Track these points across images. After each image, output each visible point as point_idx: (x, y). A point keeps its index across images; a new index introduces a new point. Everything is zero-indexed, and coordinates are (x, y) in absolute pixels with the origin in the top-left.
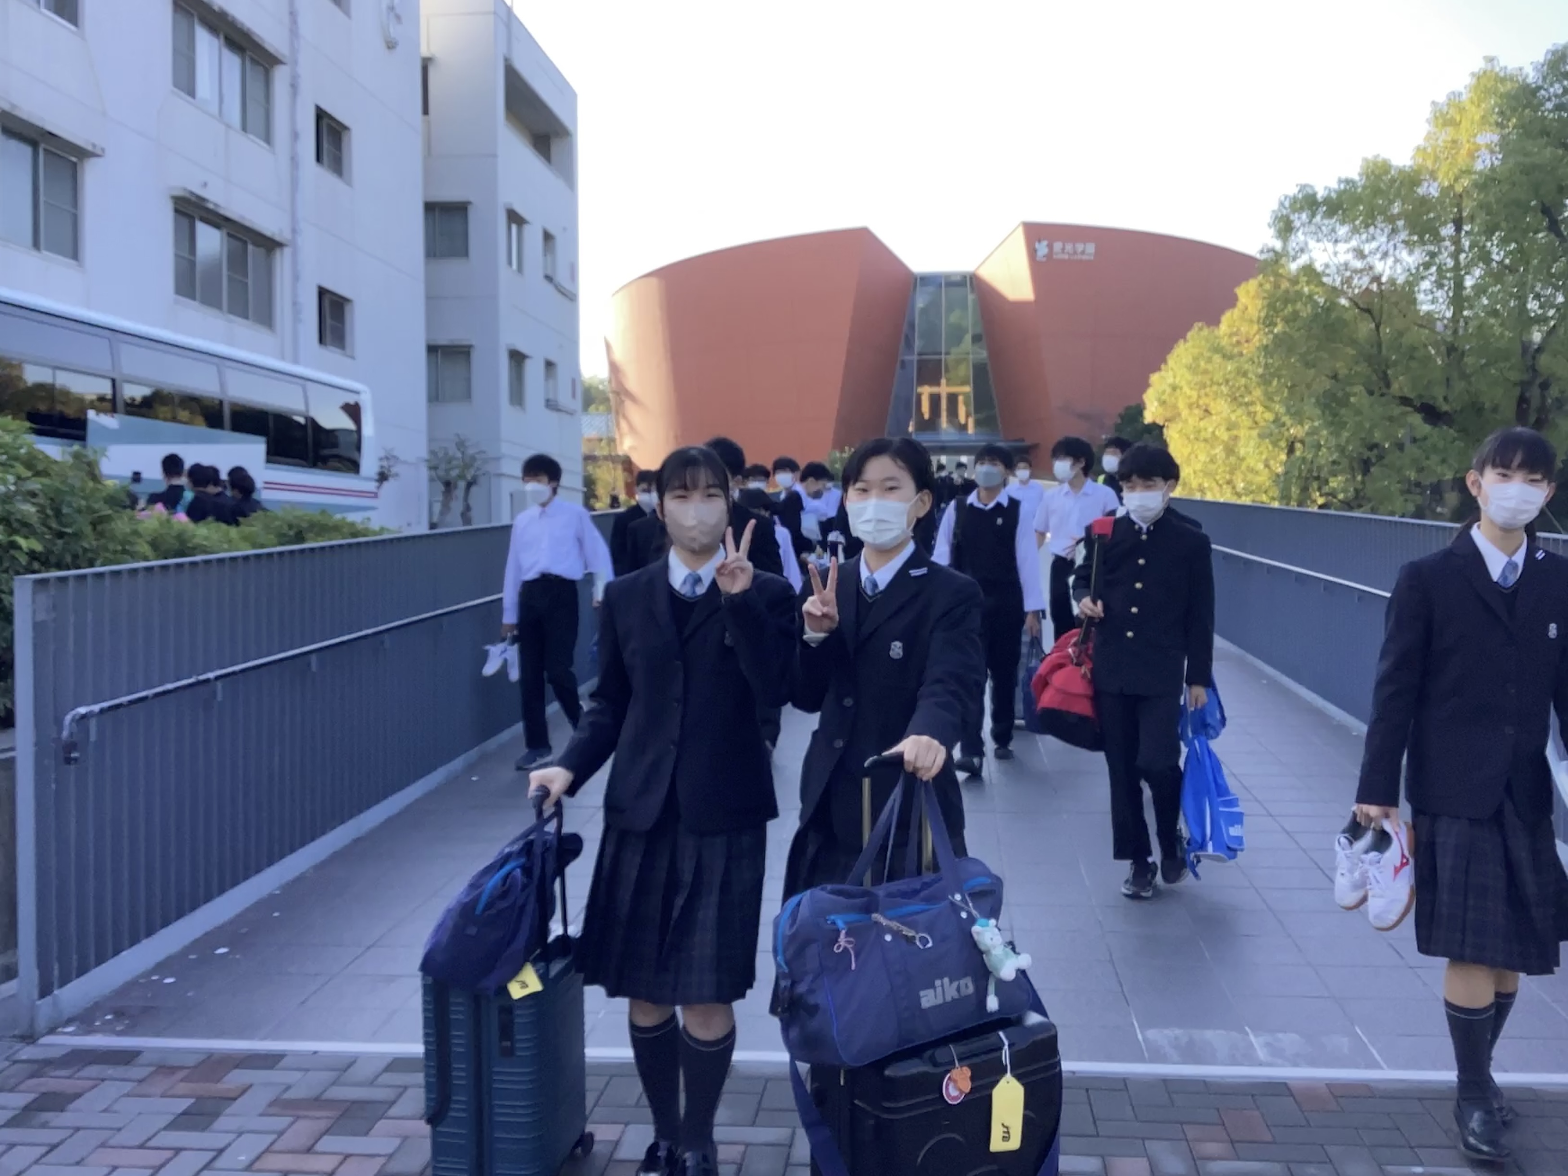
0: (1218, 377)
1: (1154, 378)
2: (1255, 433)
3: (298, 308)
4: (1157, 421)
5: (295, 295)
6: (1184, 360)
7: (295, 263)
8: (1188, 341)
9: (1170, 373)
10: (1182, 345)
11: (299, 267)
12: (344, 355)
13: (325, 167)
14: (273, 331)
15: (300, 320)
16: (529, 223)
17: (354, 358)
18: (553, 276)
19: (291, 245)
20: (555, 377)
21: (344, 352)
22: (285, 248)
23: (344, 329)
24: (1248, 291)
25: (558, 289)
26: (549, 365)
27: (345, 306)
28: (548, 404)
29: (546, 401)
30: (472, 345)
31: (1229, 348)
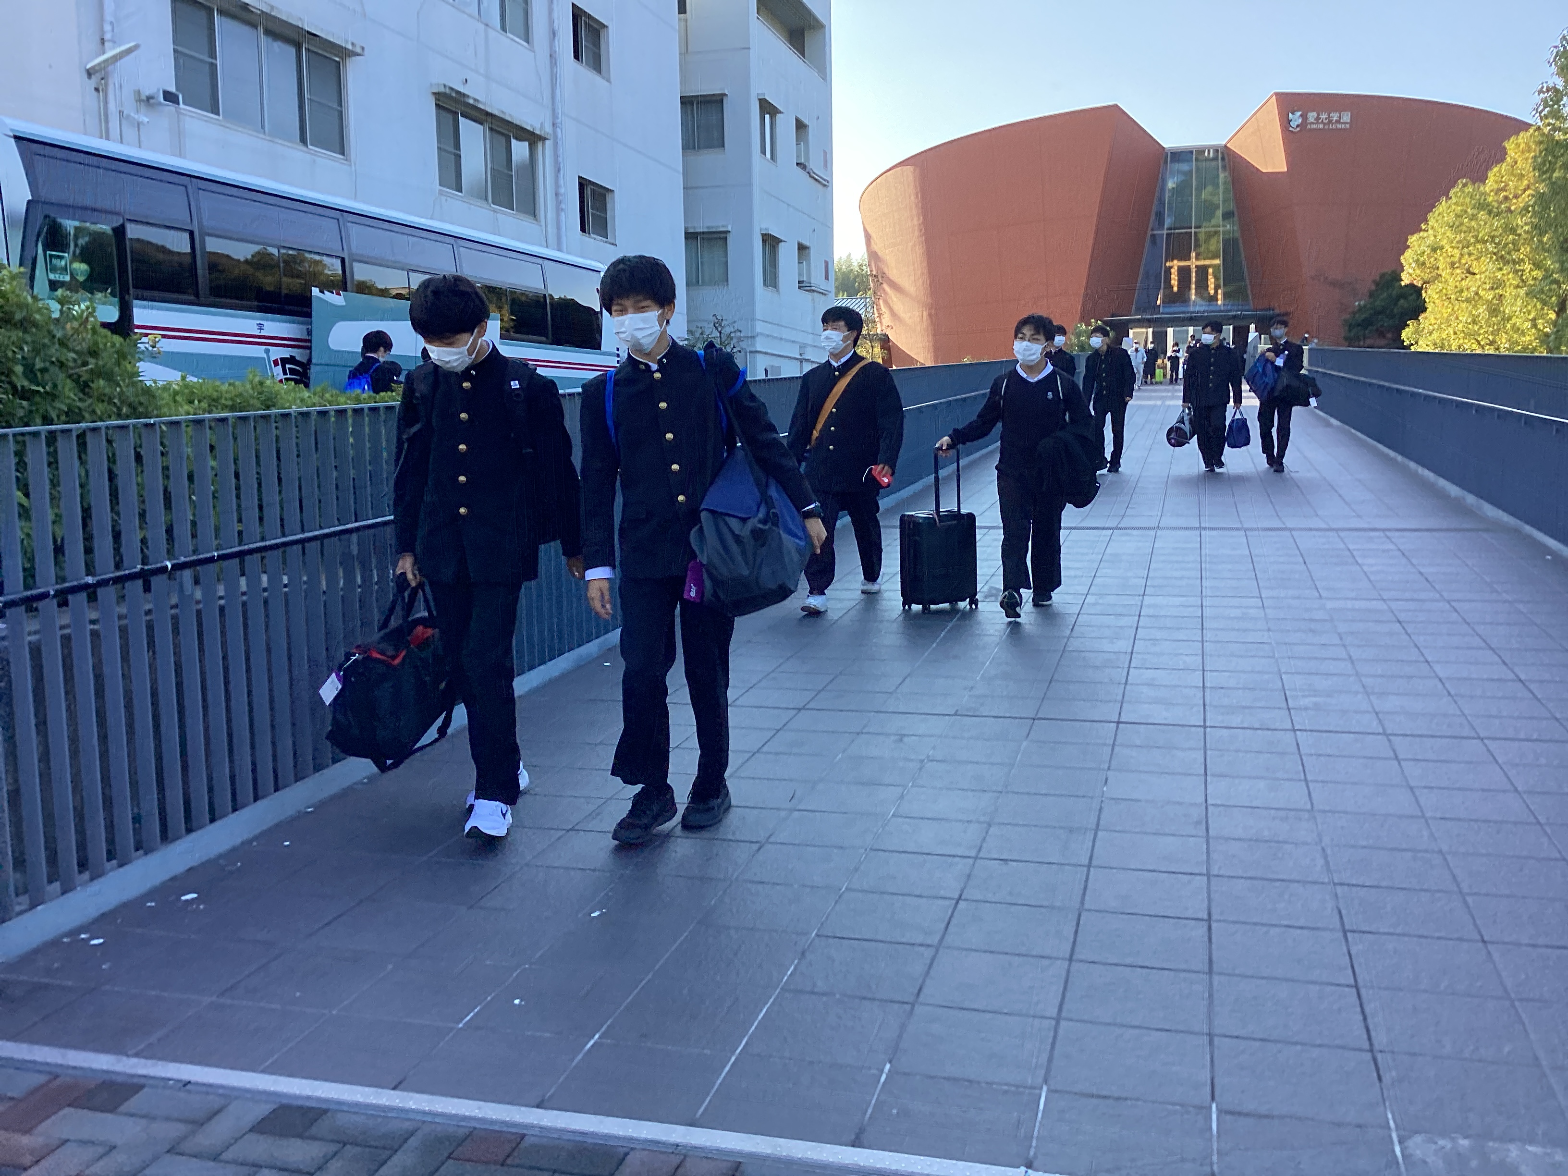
0: (1484, 234)
1: (1413, 239)
3: (561, 198)
4: (1415, 283)
5: (557, 185)
6: (1446, 219)
7: (556, 156)
8: (1451, 198)
9: (1431, 232)
10: (1444, 203)
11: (560, 159)
12: (606, 242)
13: (583, 64)
14: (537, 220)
15: (562, 210)
17: (616, 245)
18: (806, 163)
19: (552, 138)
20: (808, 259)
21: (607, 240)
22: (547, 141)
23: (607, 218)
24: (1518, 145)
25: (811, 176)
26: (802, 249)
27: (607, 196)
28: (801, 285)
29: (799, 282)
30: (728, 231)
31: (1496, 205)
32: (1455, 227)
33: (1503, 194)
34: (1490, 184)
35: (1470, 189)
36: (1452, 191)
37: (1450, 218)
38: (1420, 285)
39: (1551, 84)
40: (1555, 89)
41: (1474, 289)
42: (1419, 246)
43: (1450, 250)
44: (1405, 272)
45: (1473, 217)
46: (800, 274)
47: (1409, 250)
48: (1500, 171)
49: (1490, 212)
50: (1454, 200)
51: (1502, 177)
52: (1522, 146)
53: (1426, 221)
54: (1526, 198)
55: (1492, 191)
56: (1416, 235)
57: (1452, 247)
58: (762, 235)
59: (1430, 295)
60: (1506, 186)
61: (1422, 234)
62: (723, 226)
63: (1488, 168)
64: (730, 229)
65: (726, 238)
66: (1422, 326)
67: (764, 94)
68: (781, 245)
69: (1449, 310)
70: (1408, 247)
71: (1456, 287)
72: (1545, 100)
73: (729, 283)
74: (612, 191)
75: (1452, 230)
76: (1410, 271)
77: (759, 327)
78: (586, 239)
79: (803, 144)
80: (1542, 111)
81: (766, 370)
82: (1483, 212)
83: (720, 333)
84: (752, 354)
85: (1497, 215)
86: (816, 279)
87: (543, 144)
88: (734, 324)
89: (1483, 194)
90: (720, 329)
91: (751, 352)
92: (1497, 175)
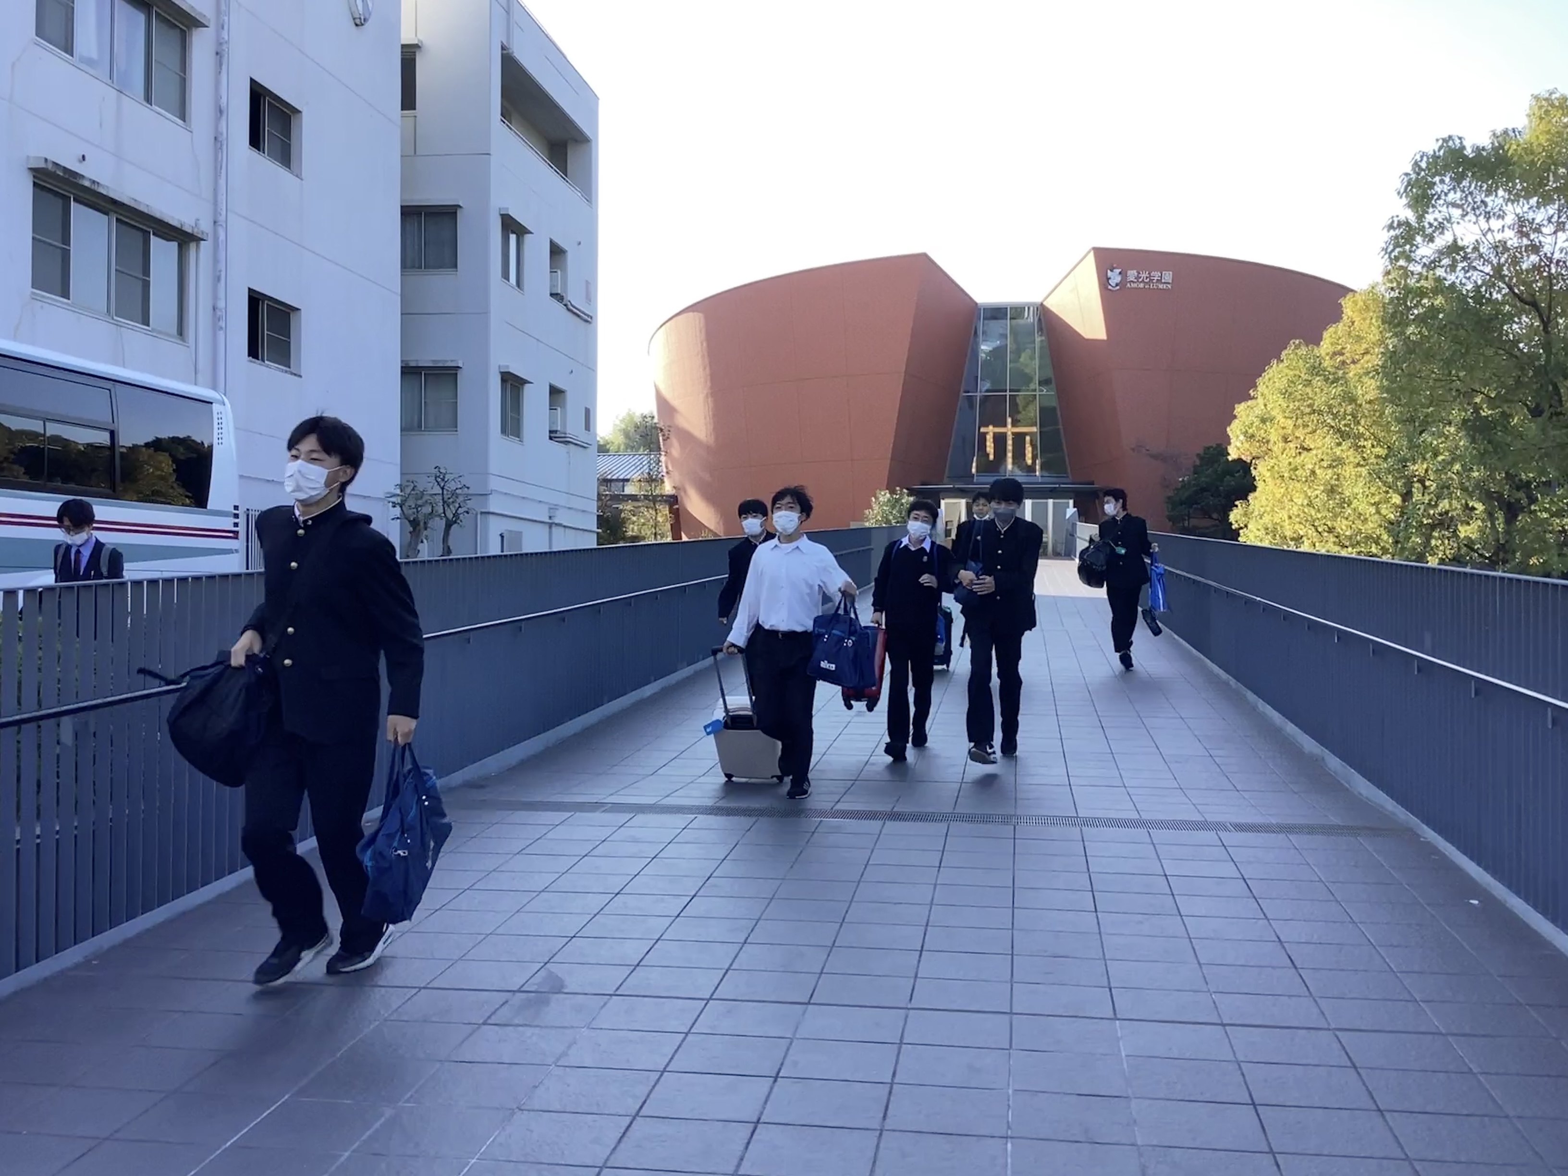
0: (1320, 401)
1: (1240, 409)
2: (1364, 471)
3: (219, 313)
4: (1244, 458)
5: (215, 297)
6: (1277, 384)
7: (216, 261)
8: (1282, 361)
9: (1260, 400)
10: (1275, 366)
11: (222, 266)
12: (286, 372)
13: (264, 153)
14: (183, 340)
15: (221, 328)
16: (531, 233)
17: (300, 376)
18: (564, 295)
19: (210, 239)
20: (563, 406)
21: (288, 369)
22: (202, 242)
23: (289, 342)
24: (1355, 303)
25: (569, 310)
26: (555, 392)
27: (291, 316)
28: (553, 435)
29: (551, 432)
30: (458, 367)
31: (1333, 370)
32: (1287, 394)
33: (1339, 359)
34: (1326, 346)
35: (1303, 351)
36: (1284, 353)
37: (1282, 384)
38: (1249, 461)
39: (1402, 218)
40: (1407, 223)
41: (1310, 467)
42: (1248, 415)
43: (1283, 420)
44: (1232, 445)
45: (1308, 384)
46: (552, 421)
47: (1236, 421)
48: (1335, 333)
49: (1326, 380)
50: (1286, 363)
51: (1340, 338)
52: (1361, 303)
53: (1254, 386)
54: (1375, 360)
55: (1327, 354)
56: (1243, 404)
57: (1285, 417)
58: (502, 373)
59: (1260, 471)
60: (1343, 348)
61: (1250, 403)
62: (452, 361)
63: (1325, 329)
64: (460, 365)
65: (456, 374)
66: (1251, 507)
67: (507, 209)
68: (527, 386)
69: (1282, 490)
70: (1235, 417)
71: (1290, 464)
72: (1396, 237)
73: (458, 429)
74: (298, 309)
75: (1285, 398)
76: (1239, 444)
77: (494, 484)
78: (256, 367)
79: (559, 272)
80: (1393, 251)
81: (502, 536)
82: (1318, 378)
83: (443, 489)
84: (483, 515)
85: (1333, 383)
86: (574, 428)
87: (198, 247)
88: (460, 479)
89: (1318, 357)
90: (442, 485)
91: (482, 513)
92: (1333, 336)
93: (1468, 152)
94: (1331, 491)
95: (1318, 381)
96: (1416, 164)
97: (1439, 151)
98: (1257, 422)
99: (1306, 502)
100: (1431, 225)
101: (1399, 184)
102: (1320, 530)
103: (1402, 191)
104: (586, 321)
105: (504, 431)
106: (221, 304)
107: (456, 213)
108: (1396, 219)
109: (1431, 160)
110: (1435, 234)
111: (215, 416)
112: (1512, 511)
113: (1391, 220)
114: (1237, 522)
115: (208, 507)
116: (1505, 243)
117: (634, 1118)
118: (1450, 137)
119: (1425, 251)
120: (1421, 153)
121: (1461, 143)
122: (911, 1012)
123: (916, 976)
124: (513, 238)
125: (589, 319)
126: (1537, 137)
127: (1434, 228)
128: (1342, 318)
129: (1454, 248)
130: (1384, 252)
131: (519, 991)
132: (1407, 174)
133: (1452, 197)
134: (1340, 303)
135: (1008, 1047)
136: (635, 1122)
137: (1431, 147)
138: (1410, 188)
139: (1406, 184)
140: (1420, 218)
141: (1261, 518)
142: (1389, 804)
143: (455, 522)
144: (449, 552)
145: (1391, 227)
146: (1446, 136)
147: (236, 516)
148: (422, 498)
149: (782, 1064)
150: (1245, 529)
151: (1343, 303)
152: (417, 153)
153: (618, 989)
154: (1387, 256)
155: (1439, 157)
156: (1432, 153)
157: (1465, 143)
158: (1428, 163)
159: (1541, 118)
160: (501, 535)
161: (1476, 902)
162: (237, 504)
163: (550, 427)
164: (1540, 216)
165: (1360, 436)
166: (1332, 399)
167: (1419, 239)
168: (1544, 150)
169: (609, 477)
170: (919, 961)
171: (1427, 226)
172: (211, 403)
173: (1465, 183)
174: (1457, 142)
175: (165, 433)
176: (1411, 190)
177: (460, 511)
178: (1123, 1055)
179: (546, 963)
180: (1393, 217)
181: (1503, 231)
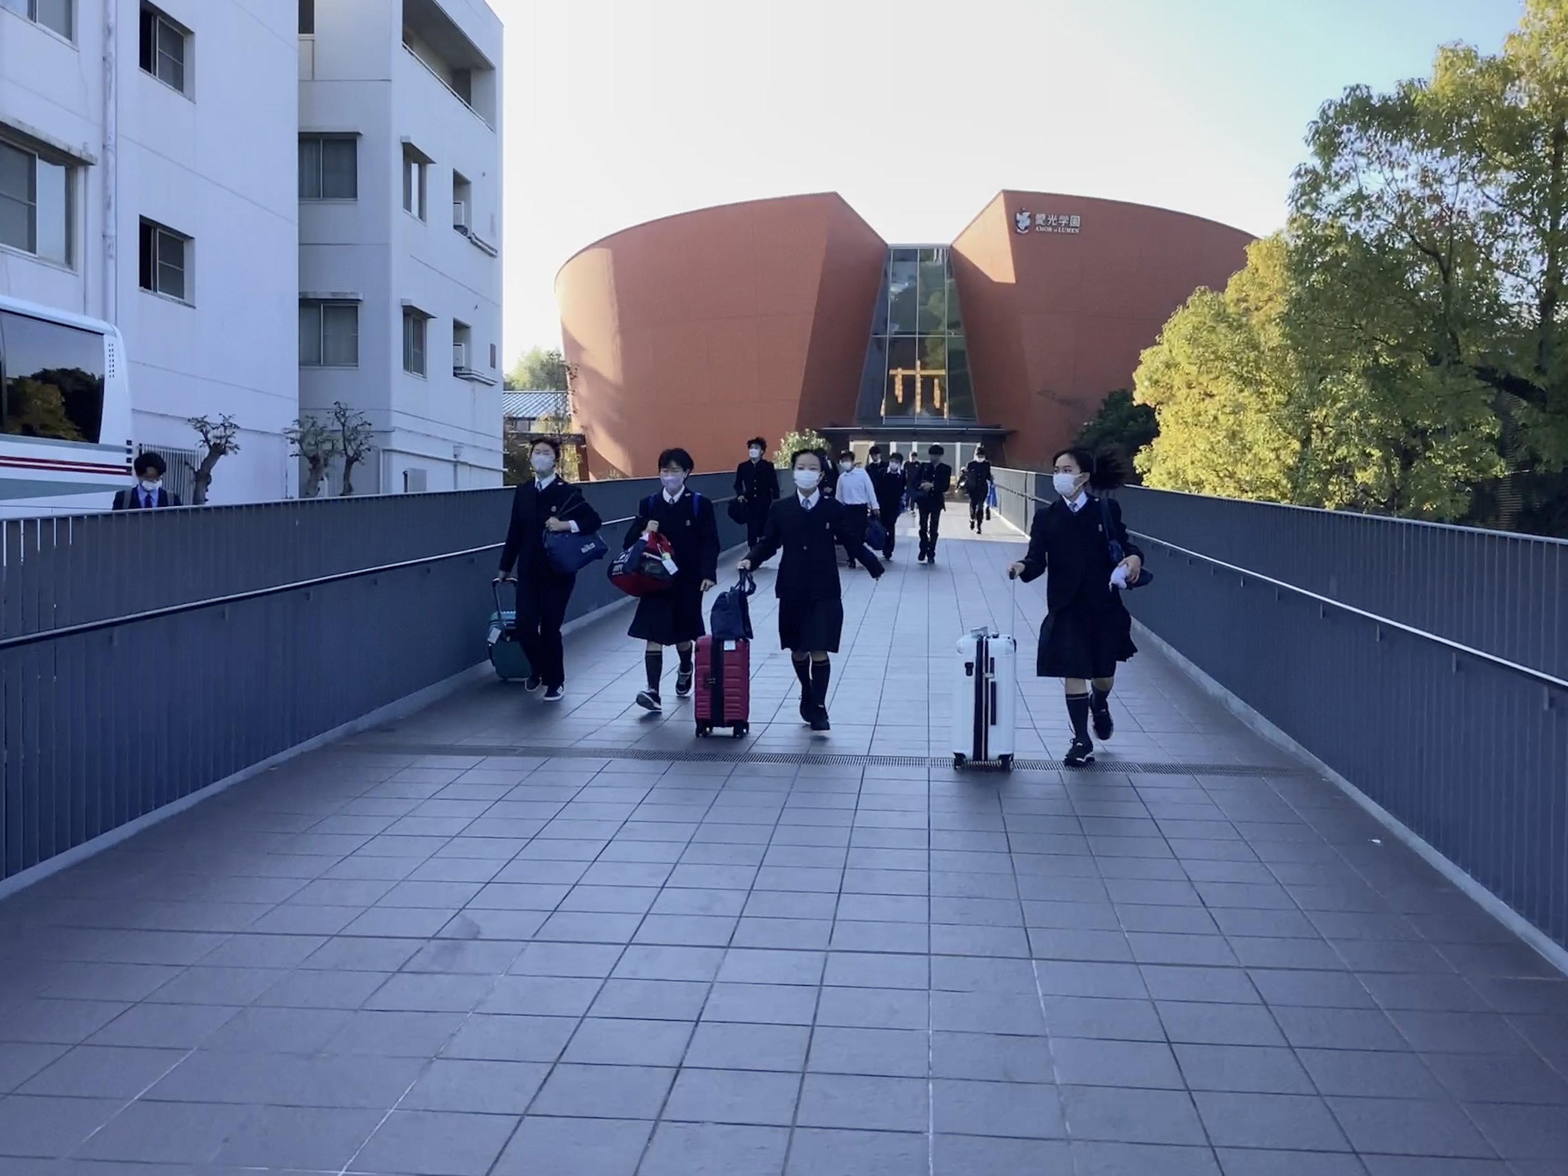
0: (1224, 348)
1: (1146, 355)
2: (1265, 417)
3: (109, 241)
4: (1148, 403)
5: (105, 224)
6: (1182, 330)
7: (105, 187)
8: (1188, 307)
9: (1166, 346)
10: (1180, 312)
11: (112, 191)
12: (179, 303)
13: (155, 74)
14: (71, 268)
15: (111, 256)
16: (434, 163)
17: (194, 308)
18: (467, 227)
19: (100, 161)
20: (467, 340)
21: (181, 300)
22: (91, 167)
23: (182, 273)
24: (1260, 250)
25: (473, 242)
26: (460, 328)
27: (185, 245)
28: (457, 372)
29: (455, 368)
30: (359, 300)
31: (1237, 317)
32: (1192, 341)
33: (1244, 305)
34: (1230, 294)
35: (1208, 297)
36: (1189, 300)
37: (1187, 329)
38: (1153, 406)
39: (1310, 166)
40: (1314, 172)
41: (1213, 412)
42: (1152, 362)
43: (1187, 366)
44: (1137, 391)
45: (1212, 330)
46: (456, 359)
47: (1142, 367)
48: (1240, 279)
49: (1230, 326)
50: (1191, 309)
51: (1244, 285)
52: (1265, 251)
53: (1161, 332)
54: (1280, 306)
55: (1232, 301)
56: (1148, 350)
57: (1190, 363)
58: (404, 307)
59: (1165, 417)
60: (1247, 295)
61: (1155, 348)
62: (352, 293)
63: (1229, 274)
64: (361, 298)
65: (357, 307)
66: (1155, 452)
67: (409, 137)
68: (430, 321)
69: (1186, 436)
70: (1140, 363)
71: (1193, 409)
72: (1303, 186)
73: (359, 364)
74: (192, 238)
75: (1189, 344)
76: (1143, 390)
77: (396, 421)
78: (148, 297)
79: (463, 203)
80: (1299, 199)
81: (406, 475)
82: (1223, 325)
83: (343, 425)
84: (387, 453)
85: (1237, 329)
86: (479, 365)
87: (86, 170)
88: (362, 415)
89: (1222, 304)
90: (343, 420)
91: (384, 451)
92: (1238, 282)
93: (1375, 101)
94: (1233, 436)
95: (1222, 328)
96: (1324, 111)
97: (1347, 98)
98: (1162, 367)
99: (1209, 447)
100: (1337, 174)
101: (1306, 132)
102: (1221, 474)
103: (1310, 139)
104: (491, 255)
105: (406, 367)
106: (111, 232)
107: (355, 142)
108: (1303, 167)
109: (1338, 108)
110: (1340, 183)
111: (107, 348)
112: (1408, 457)
113: (1298, 168)
114: (1140, 466)
115: (100, 442)
116: (1408, 192)
117: (555, 1064)
118: (1358, 86)
119: (1331, 198)
120: (1329, 102)
121: (1368, 92)
122: (831, 954)
123: (834, 919)
124: (415, 167)
125: (494, 253)
126: (1443, 88)
127: (1339, 177)
128: (1247, 265)
129: (1359, 197)
130: (1290, 200)
131: (433, 938)
132: (1315, 122)
133: (1358, 146)
134: (1245, 251)
135: (927, 988)
136: (555, 1068)
137: (1338, 95)
138: (1317, 136)
139: (1313, 131)
140: (1327, 166)
141: (1164, 463)
142: (1292, 745)
143: (357, 459)
144: (349, 489)
145: (1298, 174)
146: (1353, 84)
147: (129, 451)
148: (321, 434)
149: (703, 1008)
150: (1148, 474)
151: (1247, 250)
152: (316, 78)
153: (534, 935)
154: (1294, 203)
155: (1347, 106)
156: (1340, 102)
157: (1372, 93)
158: (1336, 111)
159: (1447, 69)
160: (404, 473)
161: (1378, 841)
162: (130, 439)
163: (454, 363)
164: (1443, 167)
165: (1262, 382)
166: (1236, 346)
167: (1325, 187)
168: (1448, 101)
169: (515, 415)
170: (837, 904)
171: (1333, 174)
172: (102, 334)
173: (1371, 132)
174: (1365, 91)
175: (53, 365)
176: (1318, 138)
177: (362, 448)
178: (1040, 995)
179: (461, 910)
180: (1300, 165)
181: (1407, 180)
